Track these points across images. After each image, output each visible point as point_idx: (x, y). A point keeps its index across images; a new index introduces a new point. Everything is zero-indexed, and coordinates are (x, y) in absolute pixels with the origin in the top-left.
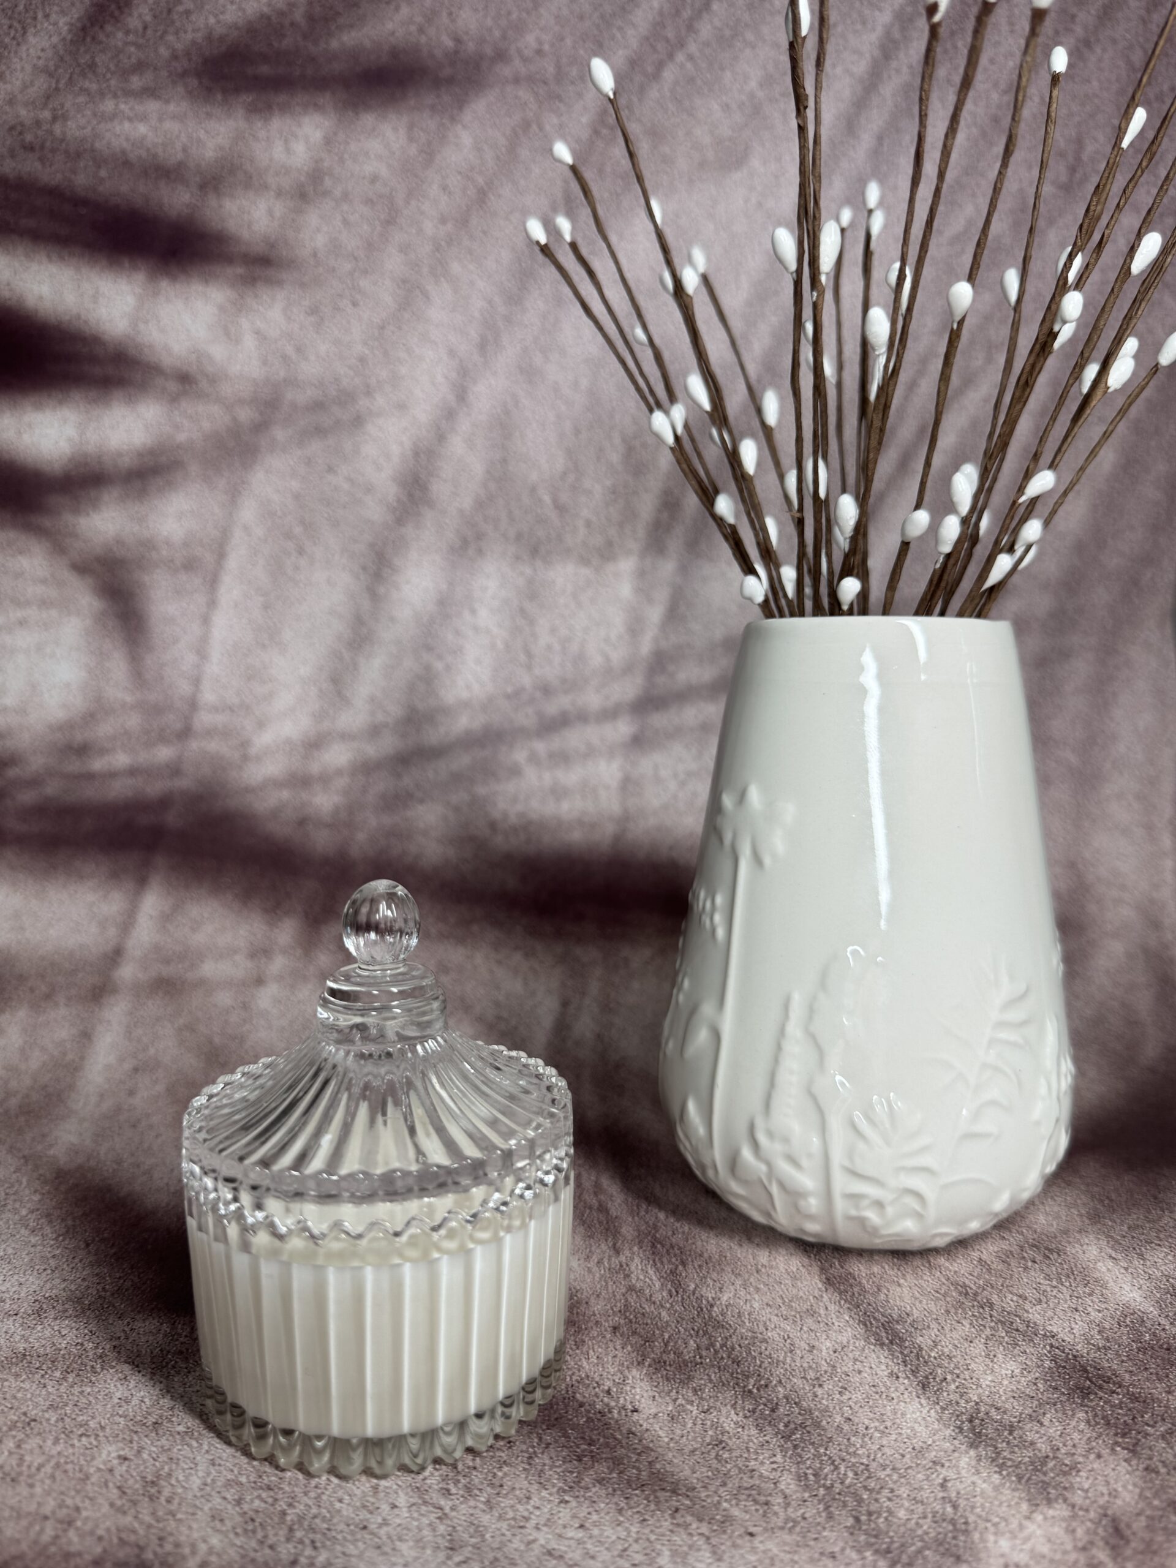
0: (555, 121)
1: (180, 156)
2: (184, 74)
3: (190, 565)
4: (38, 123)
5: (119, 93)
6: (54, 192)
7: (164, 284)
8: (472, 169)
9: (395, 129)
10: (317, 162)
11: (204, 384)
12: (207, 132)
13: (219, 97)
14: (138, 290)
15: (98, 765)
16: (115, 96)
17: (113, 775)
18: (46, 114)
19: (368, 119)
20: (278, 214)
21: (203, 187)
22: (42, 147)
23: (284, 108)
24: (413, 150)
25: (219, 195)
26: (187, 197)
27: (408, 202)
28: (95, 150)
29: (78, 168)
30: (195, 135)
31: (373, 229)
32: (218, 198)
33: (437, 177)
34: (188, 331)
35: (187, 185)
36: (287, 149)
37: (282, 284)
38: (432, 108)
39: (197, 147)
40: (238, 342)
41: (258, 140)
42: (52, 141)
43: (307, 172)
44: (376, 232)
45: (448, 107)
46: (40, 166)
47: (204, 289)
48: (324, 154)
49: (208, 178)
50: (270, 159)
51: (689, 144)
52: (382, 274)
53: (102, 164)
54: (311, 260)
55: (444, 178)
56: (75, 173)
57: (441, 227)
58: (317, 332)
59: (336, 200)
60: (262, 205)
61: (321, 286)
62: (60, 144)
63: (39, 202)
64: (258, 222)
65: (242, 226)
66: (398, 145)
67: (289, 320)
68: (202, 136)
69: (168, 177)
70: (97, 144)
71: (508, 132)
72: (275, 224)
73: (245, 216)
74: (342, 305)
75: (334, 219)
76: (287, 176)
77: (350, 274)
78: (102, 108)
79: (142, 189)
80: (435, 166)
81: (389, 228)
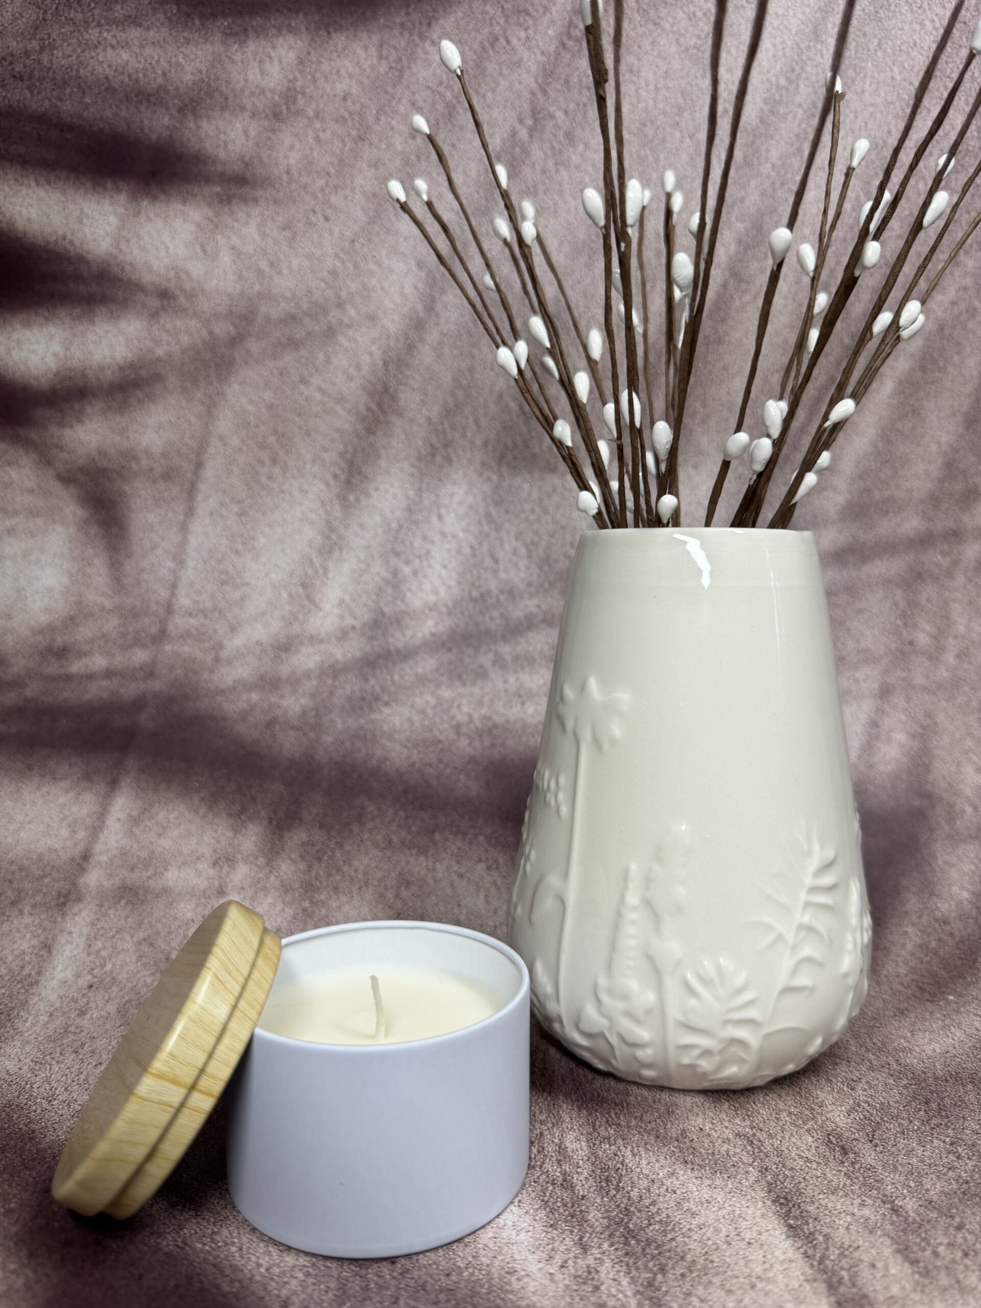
0: (523, 35)
1: (160, 81)
3: (168, 475)
4: (27, 54)
5: (103, 21)
6: (42, 119)
7: (145, 203)
8: (441, 83)
9: (366, 48)
10: (290, 81)
11: (182, 299)
12: (185, 56)
13: (197, 22)
14: (121, 210)
15: (76, 667)
16: (99, 25)
17: (90, 677)
18: (35, 44)
19: (340, 39)
20: (253, 133)
21: (180, 110)
22: (31, 76)
23: (260, 32)
24: (383, 68)
25: (197, 116)
26: (167, 119)
27: (378, 119)
28: (80, 77)
29: (65, 95)
30: (174, 59)
31: (345, 145)
32: (195, 119)
33: (407, 93)
34: (167, 248)
35: (167, 108)
36: (262, 71)
37: (257, 201)
38: (402, 25)
39: (176, 71)
40: (214, 258)
41: (234, 62)
42: (40, 70)
43: (281, 92)
44: (347, 148)
45: (417, 24)
46: (28, 95)
47: (182, 208)
48: (297, 74)
49: (187, 100)
50: (246, 81)
51: (656, 53)
52: (353, 189)
53: (87, 90)
54: (285, 177)
55: (413, 93)
56: (61, 100)
57: (411, 141)
58: (290, 247)
59: (309, 118)
60: (238, 126)
61: (294, 202)
62: (48, 72)
63: (28, 129)
64: (234, 142)
65: (218, 146)
66: (369, 63)
67: (263, 235)
68: (181, 60)
69: (148, 100)
70: (82, 71)
71: (476, 46)
72: (250, 143)
73: (222, 136)
74: (314, 219)
75: (307, 136)
76: (261, 97)
77: (322, 190)
78: (87, 36)
79: (124, 113)
80: (405, 82)
81: (360, 144)
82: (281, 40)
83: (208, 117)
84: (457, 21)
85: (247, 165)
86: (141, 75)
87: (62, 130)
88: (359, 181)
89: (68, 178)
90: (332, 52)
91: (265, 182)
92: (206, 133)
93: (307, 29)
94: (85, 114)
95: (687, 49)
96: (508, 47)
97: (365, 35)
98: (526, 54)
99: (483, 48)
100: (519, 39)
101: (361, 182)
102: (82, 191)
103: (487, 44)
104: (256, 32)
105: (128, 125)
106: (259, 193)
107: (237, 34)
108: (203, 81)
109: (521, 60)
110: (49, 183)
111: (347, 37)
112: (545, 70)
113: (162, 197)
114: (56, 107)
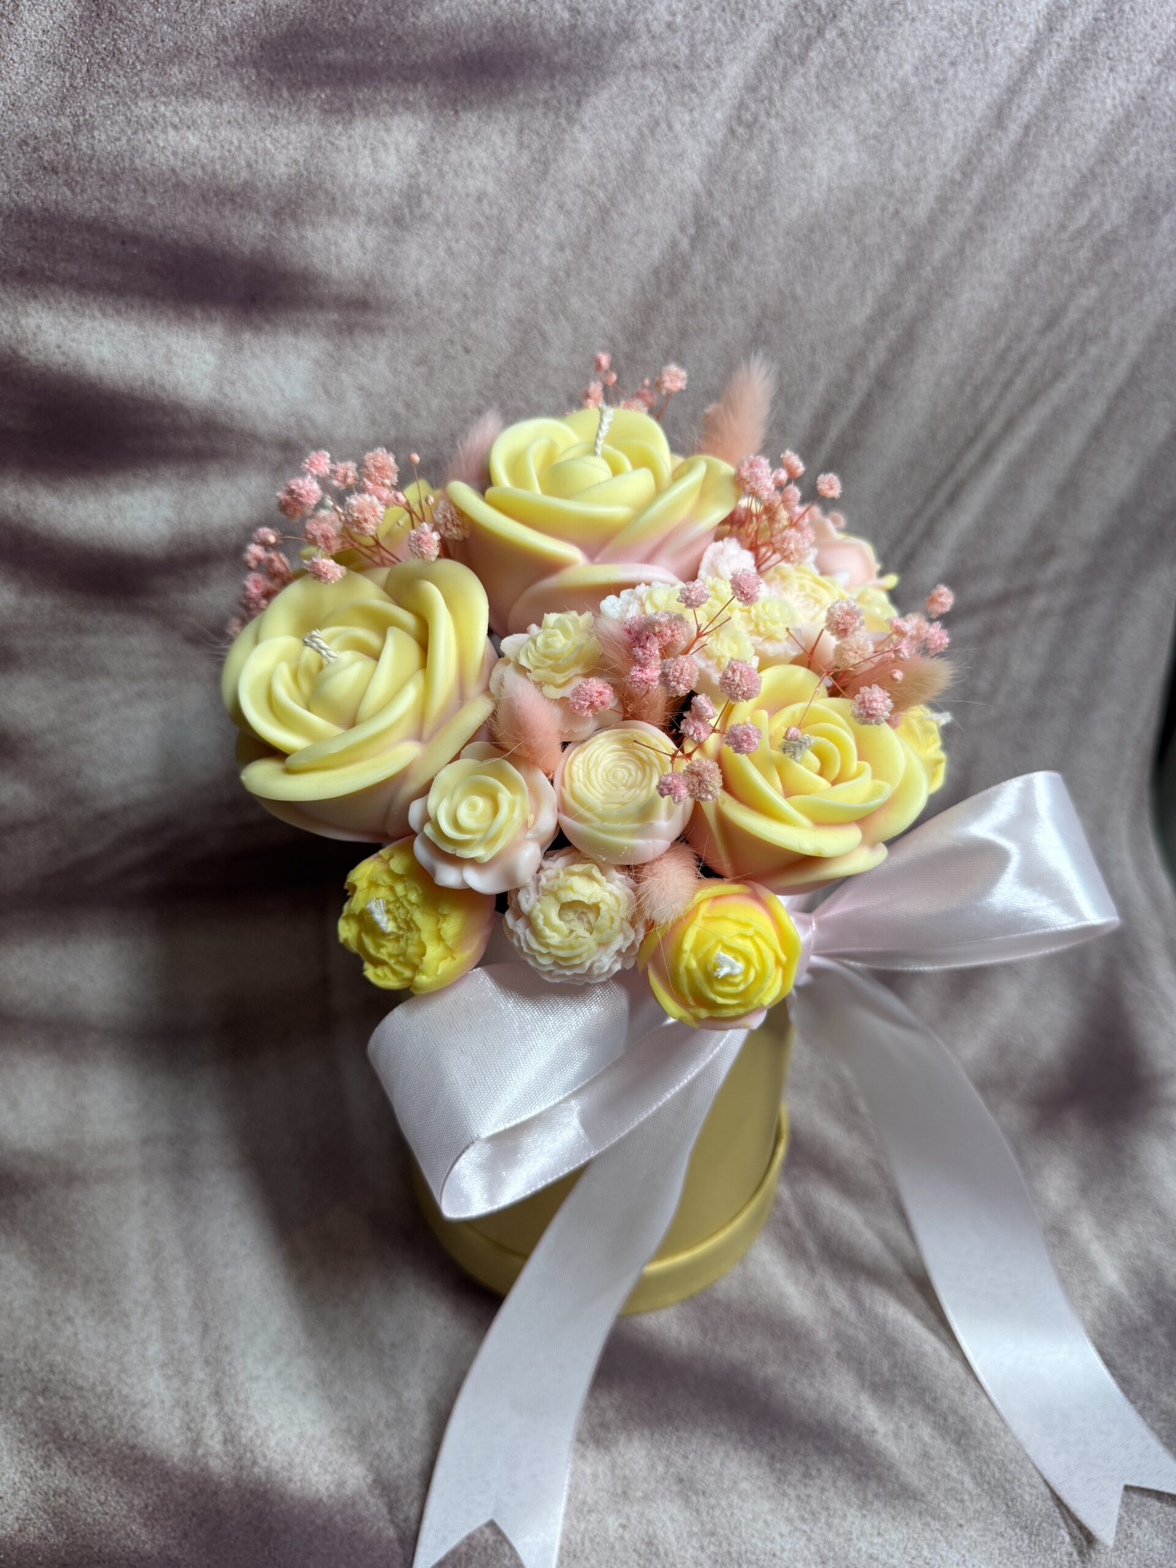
0: (687, 118)
1: (245, 174)
2: (238, 62)
4: (56, 135)
5: (156, 90)
6: (92, 227)
7: (247, 336)
8: (592, 181)
9: (503, 133)
10: (411, 176)
12: (275, 141)
13: (285, 94)
14: (218, 346)
16: (152, 95)
18: (65, 123)
19: (470, 120)
20: (370, 244)
21: (276, 214)
22: (67, 168)
23: (369, 108)
24: (524, 160)
25: (299, 223)
26: (260, 226)
27: (520, 225)
28: (136, 169)
29: (119, 193)
30: (259, 145)
31: (482, 259)
32: (297, 227)
33: (553, 192)
34: (282, 390)
35: (258, 212)
36: (375, 162)
37: (384, 331)
38: (546, 103)
39: (264, 161)
40: (340, 400)
41: (338, 150)
42: (78, 159)
43: (401, 191)
44: (486, 263)
45: (564, 101)
46: (69, 193)
47: (294, 341)
48: (420, 167)
49: (283, 202)
50: (356, 175)
51: (831, 143)
52: (495, 314)
53: (148, 187)
54: (414, 300)
55: (560, 193)
56: (115, 200)
57: (558, 254)
58: (428, 385)
59: (438, 225)
60: (351, 235)
61: (428, 331)
62: (90, 162)
63: (76, 241)
64: (348, 256)
65: (329, 262)
66: (507, 153)
67: (395, 372)
68: (270, 146)
69: (233, 202)
70: (137, 161)
71: (633, 133)
72: (369, 257)
73: (333, 248)
74: (452, 351)
75: (437, 248)
76: (377, 196)
77: (459, 316)
78: (137, 111)
79: (202, 219)
80: (550, 178)
81: (500, 257)
82: (396, 120)
83: (313, 224)
84: (611, 98)
85: (367, 285)
86: (218, 167)
87: (123, 243)
88: (502, 304)
89: (143, 306)
90: (461, 138)
91: (391, 307)
92: (313, 245)
93: (429, 106)
94: (151, 220)
95: (865, 139)
96: (670, 135)
97: (501, 115)
98: (688, 142)
99: (642, 135)
100: (683, 124)
101: (504, 305)
102: (164, 322)
103: (646, 131)
104: (364, 108)
105: (211, 235)
106: (386, 320)
107: (339, 111)
108: (302, 175)
109: (684, 151)
110: (118, 312)
111: (479, 118)
112: (710, 164)
113: (267, 327)
114: (110, 210)
